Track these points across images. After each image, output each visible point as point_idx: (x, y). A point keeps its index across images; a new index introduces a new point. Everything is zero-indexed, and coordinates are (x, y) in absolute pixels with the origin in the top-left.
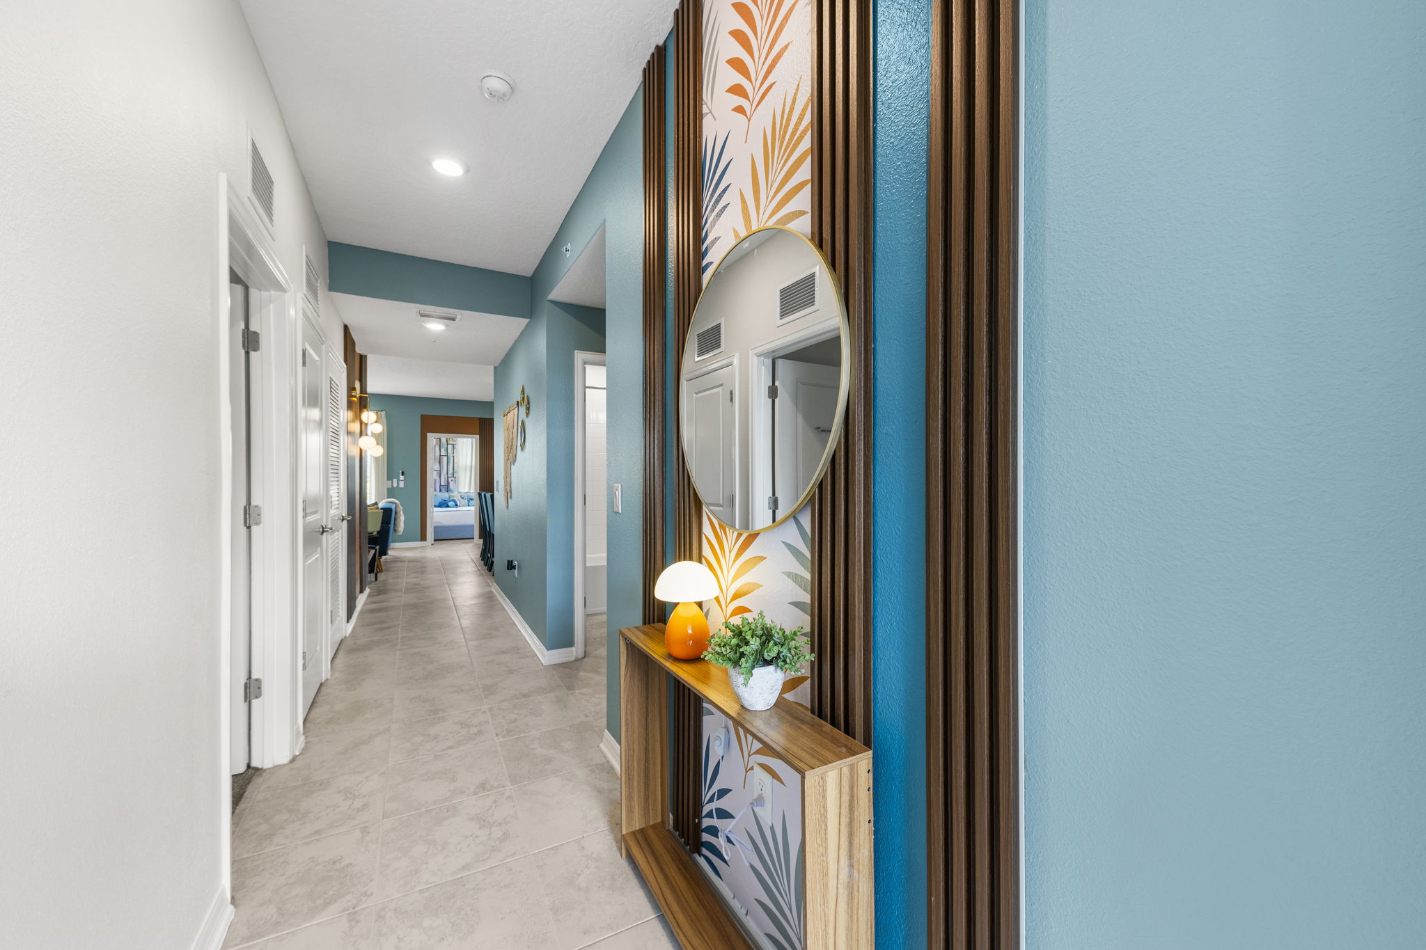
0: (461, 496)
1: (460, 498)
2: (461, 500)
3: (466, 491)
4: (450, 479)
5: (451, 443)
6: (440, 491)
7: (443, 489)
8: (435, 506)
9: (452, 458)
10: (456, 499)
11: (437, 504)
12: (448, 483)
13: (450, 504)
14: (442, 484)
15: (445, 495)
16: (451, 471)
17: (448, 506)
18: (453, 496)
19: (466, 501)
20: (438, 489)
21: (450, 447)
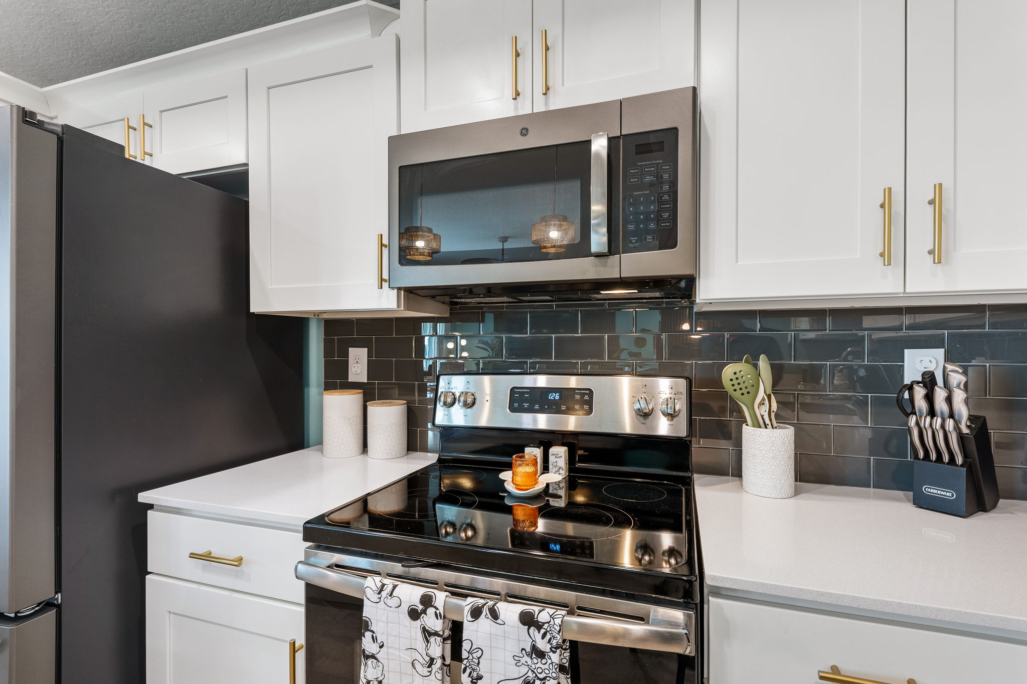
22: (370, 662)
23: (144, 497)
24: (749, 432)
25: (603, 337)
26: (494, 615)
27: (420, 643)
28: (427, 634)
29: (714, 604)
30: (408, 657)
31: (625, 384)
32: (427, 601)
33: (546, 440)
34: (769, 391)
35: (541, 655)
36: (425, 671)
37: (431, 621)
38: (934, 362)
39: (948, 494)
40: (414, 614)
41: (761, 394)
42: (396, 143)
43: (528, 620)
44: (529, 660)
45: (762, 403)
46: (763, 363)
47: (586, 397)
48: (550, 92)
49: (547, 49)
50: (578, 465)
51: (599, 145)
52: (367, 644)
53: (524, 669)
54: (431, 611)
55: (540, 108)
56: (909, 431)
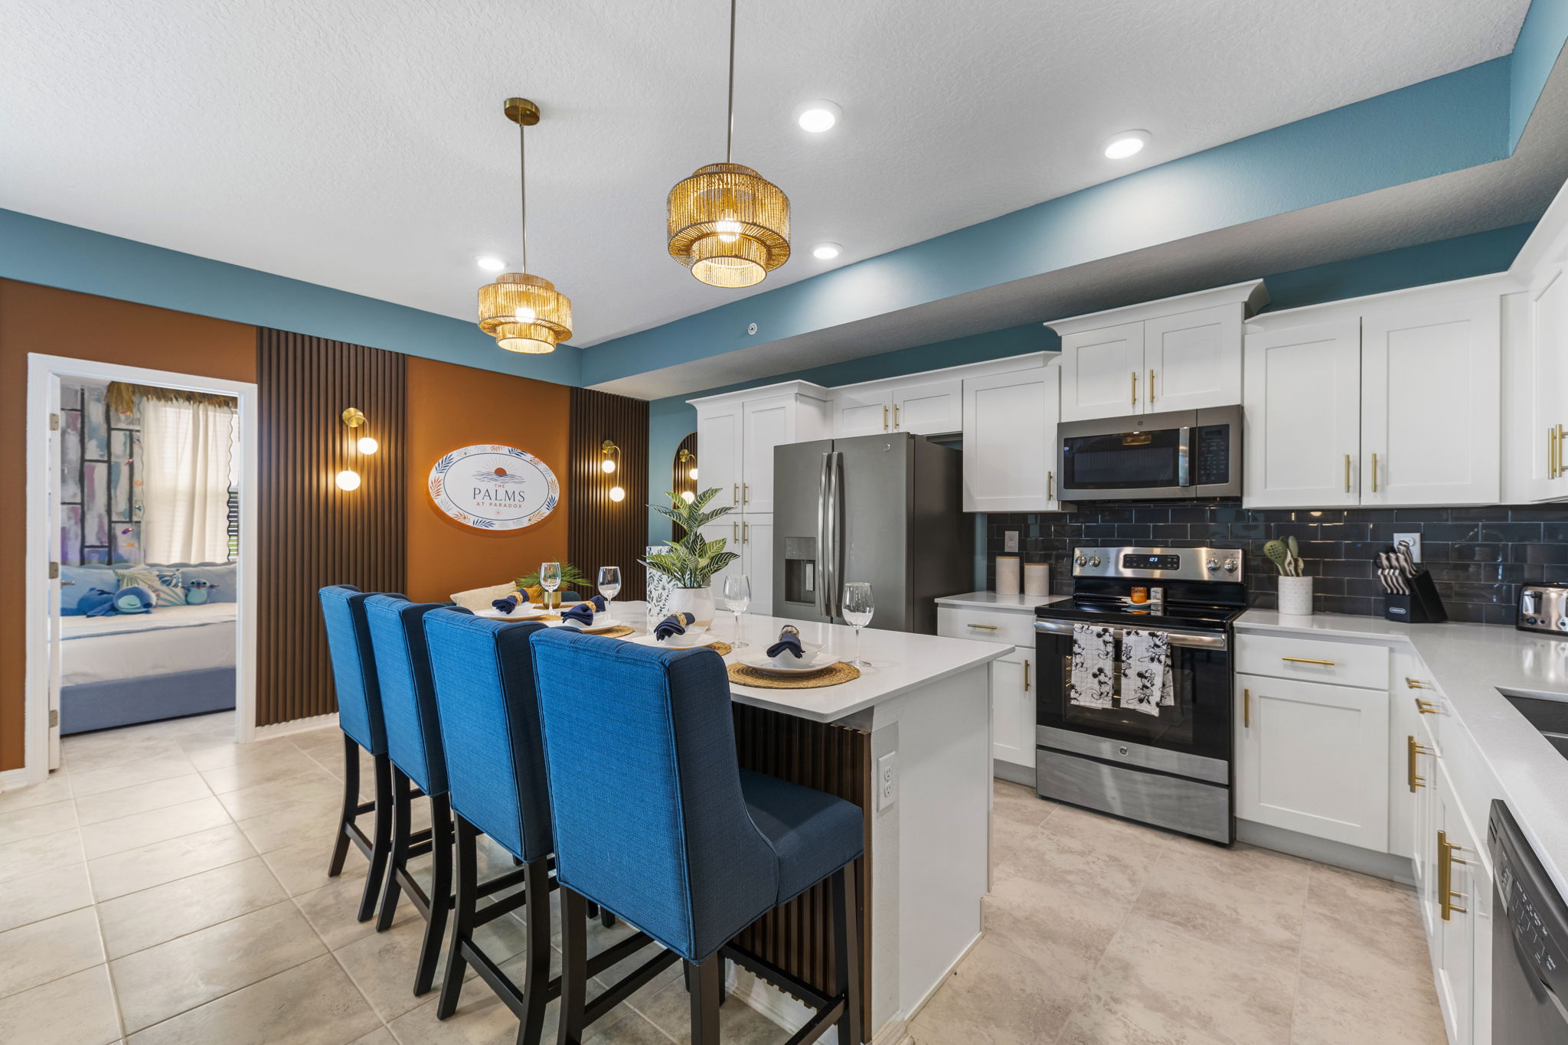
0: (161, 577)
1: (157, 584)
2: (164, 588)
3: (176, 559)
4: (119, 529)
5: (121, 426)
6: (83, 562)
7: (95, 558)
8: (65, 612)
9: (125, 470)
10: (143, 587)
11: (74, 605)
12: (111, 538)
13: (123, 603)
14: (91, 539)
15: (102, 576)
16: (121, 504)
17: (114, 610)
18: (132, 579)
19: (179, 591)
20: (74, 556)
21: (118, 440)
22: (1077, 656)
23: (937, 600)
24: (1282, 579)
25: (1187, 526)
26: (1137, 634)
27: (1102, 646)
28: (1105, 643)
29: (1238, 636)
30: (1096, 653)
31: (1204, 552)
32: (1105, 631)
33: (1148, 584)
34: (1295, 556)
35: (1158, 646)
36: (1105, 657)
37: (1107, 637)
38: (1412, 541)
39: (1402, 611)
40: (1099, 636)
41: (1289, 558)
42: (1062, 427)
43: (1152, 635)
44: (1153, 650)
45: (1290, 563)
46: (1292, 541)
47: (1175, 560)
48: (1155, 400)
49: (1153, 377)
50: (1169, 599)
51: (1184, 430)
52: (1076, 649)
53: (1150, 653)
54: (1107, 634)
55: (1148, 411)
56: (1379, 577)
